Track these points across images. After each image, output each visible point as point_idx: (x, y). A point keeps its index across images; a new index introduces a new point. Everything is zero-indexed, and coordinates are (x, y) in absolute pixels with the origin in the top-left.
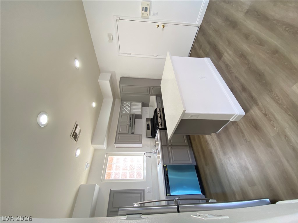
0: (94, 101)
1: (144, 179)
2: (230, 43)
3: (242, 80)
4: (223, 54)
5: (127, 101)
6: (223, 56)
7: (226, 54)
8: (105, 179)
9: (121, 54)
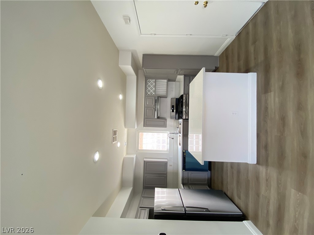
0: (120, 94)
1: (167, 150)
2: (282, 88)
3: (269, 140)
4: (270, 92)
5: (152, 78)
6: (269, 93)
7: (272, 94)
8: (139, 149)
9: (141, 36)
